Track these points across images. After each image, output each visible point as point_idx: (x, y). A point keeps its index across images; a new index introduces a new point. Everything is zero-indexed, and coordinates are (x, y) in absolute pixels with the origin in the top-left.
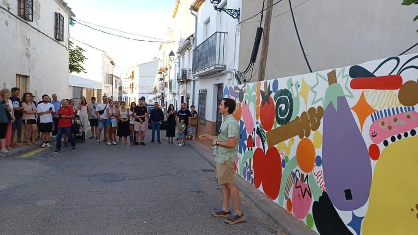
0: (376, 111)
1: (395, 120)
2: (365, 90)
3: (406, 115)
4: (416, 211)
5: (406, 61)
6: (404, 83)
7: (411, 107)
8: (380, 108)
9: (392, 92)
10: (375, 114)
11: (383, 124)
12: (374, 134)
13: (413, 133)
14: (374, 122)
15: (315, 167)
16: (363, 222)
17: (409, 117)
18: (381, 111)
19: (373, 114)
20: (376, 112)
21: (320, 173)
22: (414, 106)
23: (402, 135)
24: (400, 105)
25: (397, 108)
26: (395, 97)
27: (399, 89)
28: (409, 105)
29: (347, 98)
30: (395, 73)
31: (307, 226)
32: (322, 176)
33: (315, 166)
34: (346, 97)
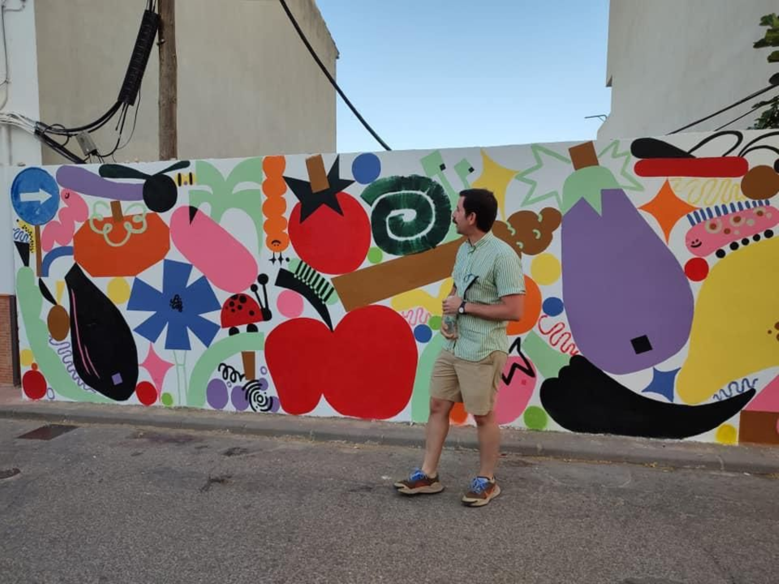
0: (697, 208)
1: (737, 220)
2: (670, 178)
3: (756, 211)
4: (776, 332)
5: (754, 139)
6: (750, 168)
7: (763, 201)
8: (706, 204)
9: (730, 181)
10: (696, 214)
11: (713, 226)
12: (696, 244)
13: (769, 234)
14: (695, 226)
15: (543, 320)
16: (679, 376)
17: (760, 214)
18: (708, 209)
19: (692, 214)
20: (698, 211)
21: (560, 326)
22: (770, 200)
23: (750, 238)
24: (744, 199)
25: (739, 204)
26: (736, 187)
27: (742, 177)
28: (760, 198)
29: (627, 192)
30: (735, 154)
31: (528, 430)
32: (567, 329)
33: (542, 317)
34: (624, 190)
